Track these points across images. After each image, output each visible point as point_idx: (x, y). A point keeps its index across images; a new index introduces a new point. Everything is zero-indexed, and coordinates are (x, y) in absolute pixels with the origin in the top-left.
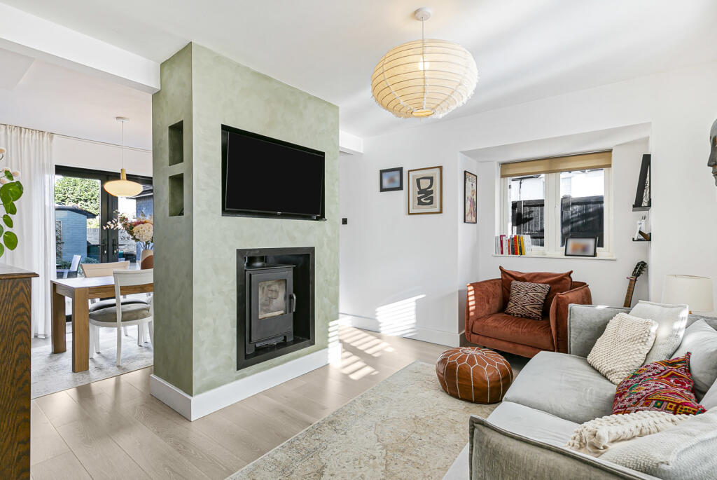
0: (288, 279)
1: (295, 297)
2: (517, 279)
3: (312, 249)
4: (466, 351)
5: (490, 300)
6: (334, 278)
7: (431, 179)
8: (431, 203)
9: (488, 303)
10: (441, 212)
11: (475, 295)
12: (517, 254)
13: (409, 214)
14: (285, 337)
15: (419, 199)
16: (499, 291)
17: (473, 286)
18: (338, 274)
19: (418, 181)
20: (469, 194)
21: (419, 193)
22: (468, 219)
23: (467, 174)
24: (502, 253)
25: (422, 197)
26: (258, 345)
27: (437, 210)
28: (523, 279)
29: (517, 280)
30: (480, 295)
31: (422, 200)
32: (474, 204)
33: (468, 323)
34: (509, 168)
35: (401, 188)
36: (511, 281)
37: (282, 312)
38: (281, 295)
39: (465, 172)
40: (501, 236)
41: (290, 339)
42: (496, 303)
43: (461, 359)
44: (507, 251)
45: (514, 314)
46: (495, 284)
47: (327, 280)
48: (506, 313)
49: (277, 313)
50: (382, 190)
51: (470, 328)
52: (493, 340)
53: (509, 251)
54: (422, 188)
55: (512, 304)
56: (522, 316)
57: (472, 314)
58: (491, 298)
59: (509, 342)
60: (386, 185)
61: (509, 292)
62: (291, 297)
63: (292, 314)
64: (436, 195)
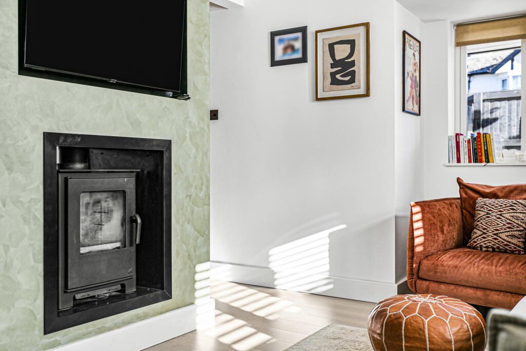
0: (128, 191)
1: (139, 220)
2: (484, 195)
3: (168, 143)
4: (415, 299)
5: (445, 228)
6: (202, 194)
7: (352, 43)
8: (352, 81)
9: (442, 232)
10: (367, 94)
11: (423, 219)
12: (481, 162)
13: (318, 99)
14: (123, 286)
15: (333, 75)
16: (457, 215)
17: (421, 206)
18: (208, 187)
19: (331, 47)
20: (409, 68)
21: (333, 66)
22: (409, 106)
23: (407, 36)
24: (459, 161)
25: (337, 73)
26: (78, 296)
27: (362, 91)
28: (494, 195)
29: (484, 197)
30: (430, 220)
31: (338, 77)
32: (418, 85)
33: (412, 264)
34: (467, 32)
35: (304, 60)
36: (475, 200)
37: (118, 244)
38: (117, 216)
39: (404, 33)
40: (457, 135)
41: (131, 290)
42: (453, 233)
43: (409, 310)
44: (467, 157)
45: (481, 247)
46: (451, 205)
47: (190, 196)
48: (469, 247)
49: (109, 246)
50: (274, 63)
51: (415, 271)
52: (452, 287)
53: (470, 158)
54: (337, 58)
55: (479, 233)
56: (494, 249)
57: (419, 249)
58: (446, 225)
59: (477, 288)
60: (279, 56)
61: (473, 216)
62: (133, 221)
63: (133, 249)
64: (360, 69)
